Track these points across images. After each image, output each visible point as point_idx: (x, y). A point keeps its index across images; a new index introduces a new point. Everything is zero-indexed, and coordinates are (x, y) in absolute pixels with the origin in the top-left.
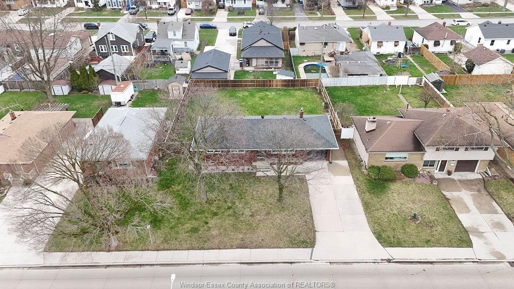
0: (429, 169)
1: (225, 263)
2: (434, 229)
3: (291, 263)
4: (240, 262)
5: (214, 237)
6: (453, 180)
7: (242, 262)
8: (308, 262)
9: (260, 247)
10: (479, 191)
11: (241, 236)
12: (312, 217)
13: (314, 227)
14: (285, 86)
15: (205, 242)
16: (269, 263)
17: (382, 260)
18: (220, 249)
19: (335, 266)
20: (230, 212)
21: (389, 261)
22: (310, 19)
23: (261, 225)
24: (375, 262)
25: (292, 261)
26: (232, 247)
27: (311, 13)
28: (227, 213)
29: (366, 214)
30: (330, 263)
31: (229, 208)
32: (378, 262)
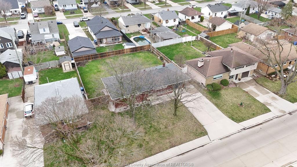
0: (231, 80)
1: (169, 159)
2: (252, 107)
3: (203, 146)
4: (177, 155)
5: (154, 146)
6: (242, 83)
7: (178, 154)
8: (210, 143)
9: (182, 143)
10: (256, 85)
11: (168, 141)
12: (196, 119)
13: (200, 124)
14: (132, 51)
15: (151, 151)
16: (192, 150)
17: (241, 130)
18: (161, 152)
19: (223, 140)
20: (153, 129)
21: (244, 129)
22: (117, 12)
23: (174, 131)
24: (239, 132)
25: (203, 145)
26: (167, 149)
27: (115, 9)
28: (151, 131)
29: (219, 109)
30: (220, 139)
31: (151, 127)
32: (240, 132)
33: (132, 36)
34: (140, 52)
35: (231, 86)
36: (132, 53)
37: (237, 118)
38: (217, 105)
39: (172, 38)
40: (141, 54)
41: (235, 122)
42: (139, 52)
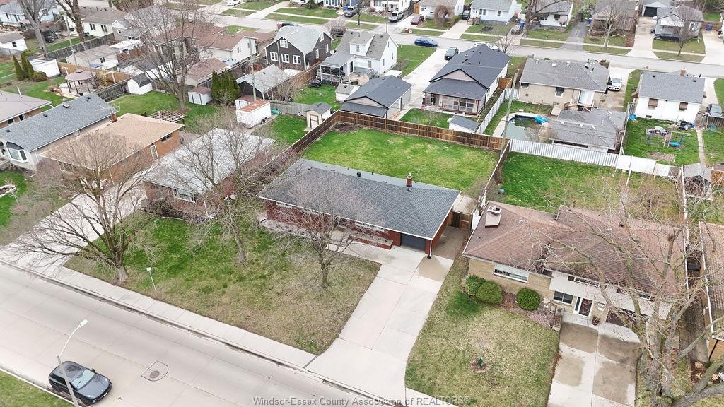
1: (210, 338)
3: (279, 364)
4: (226, 342)
5: (220, 304)
7: (228, 342)
8: (299, 370)
9: (260, 333)
11: (249, 313)
12: (347, 318)
13: (340, 331)
15: (208, 306)
16: (253, 353)
18: (217, 320)
19: (327, 386)
20: (259, 282)
22: (585, 48)
23: (280, 308)
25: (282, 362)
26: (229, 323)
27: (593, 40)
28: (254, 283)
29: (419, 337)
30: (324, 380)
31: (263, 277)
33: (522, 110)
34: (478, 149)
35: (534, 316)
36: (459, 143)
37: (423, 376)
38: (429, 326)
39: (587, 147)
40: (472, 152)
41: (406, 379)
42: (475, 146)
